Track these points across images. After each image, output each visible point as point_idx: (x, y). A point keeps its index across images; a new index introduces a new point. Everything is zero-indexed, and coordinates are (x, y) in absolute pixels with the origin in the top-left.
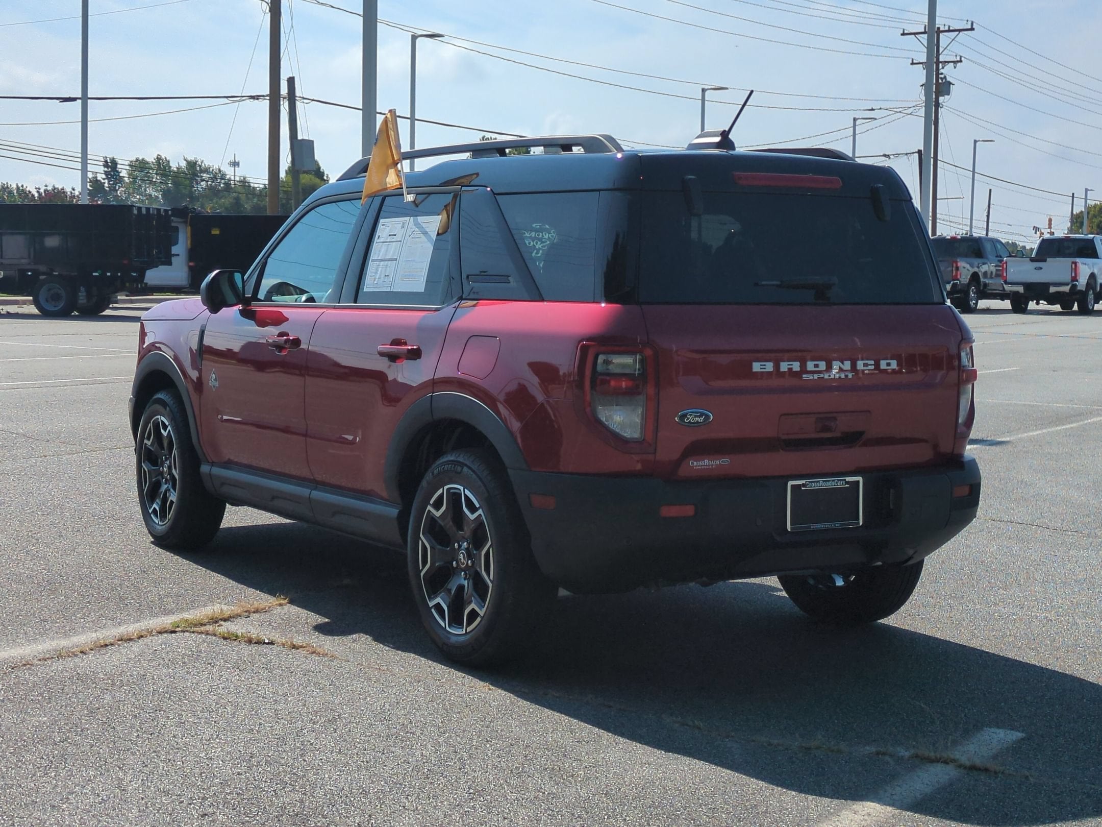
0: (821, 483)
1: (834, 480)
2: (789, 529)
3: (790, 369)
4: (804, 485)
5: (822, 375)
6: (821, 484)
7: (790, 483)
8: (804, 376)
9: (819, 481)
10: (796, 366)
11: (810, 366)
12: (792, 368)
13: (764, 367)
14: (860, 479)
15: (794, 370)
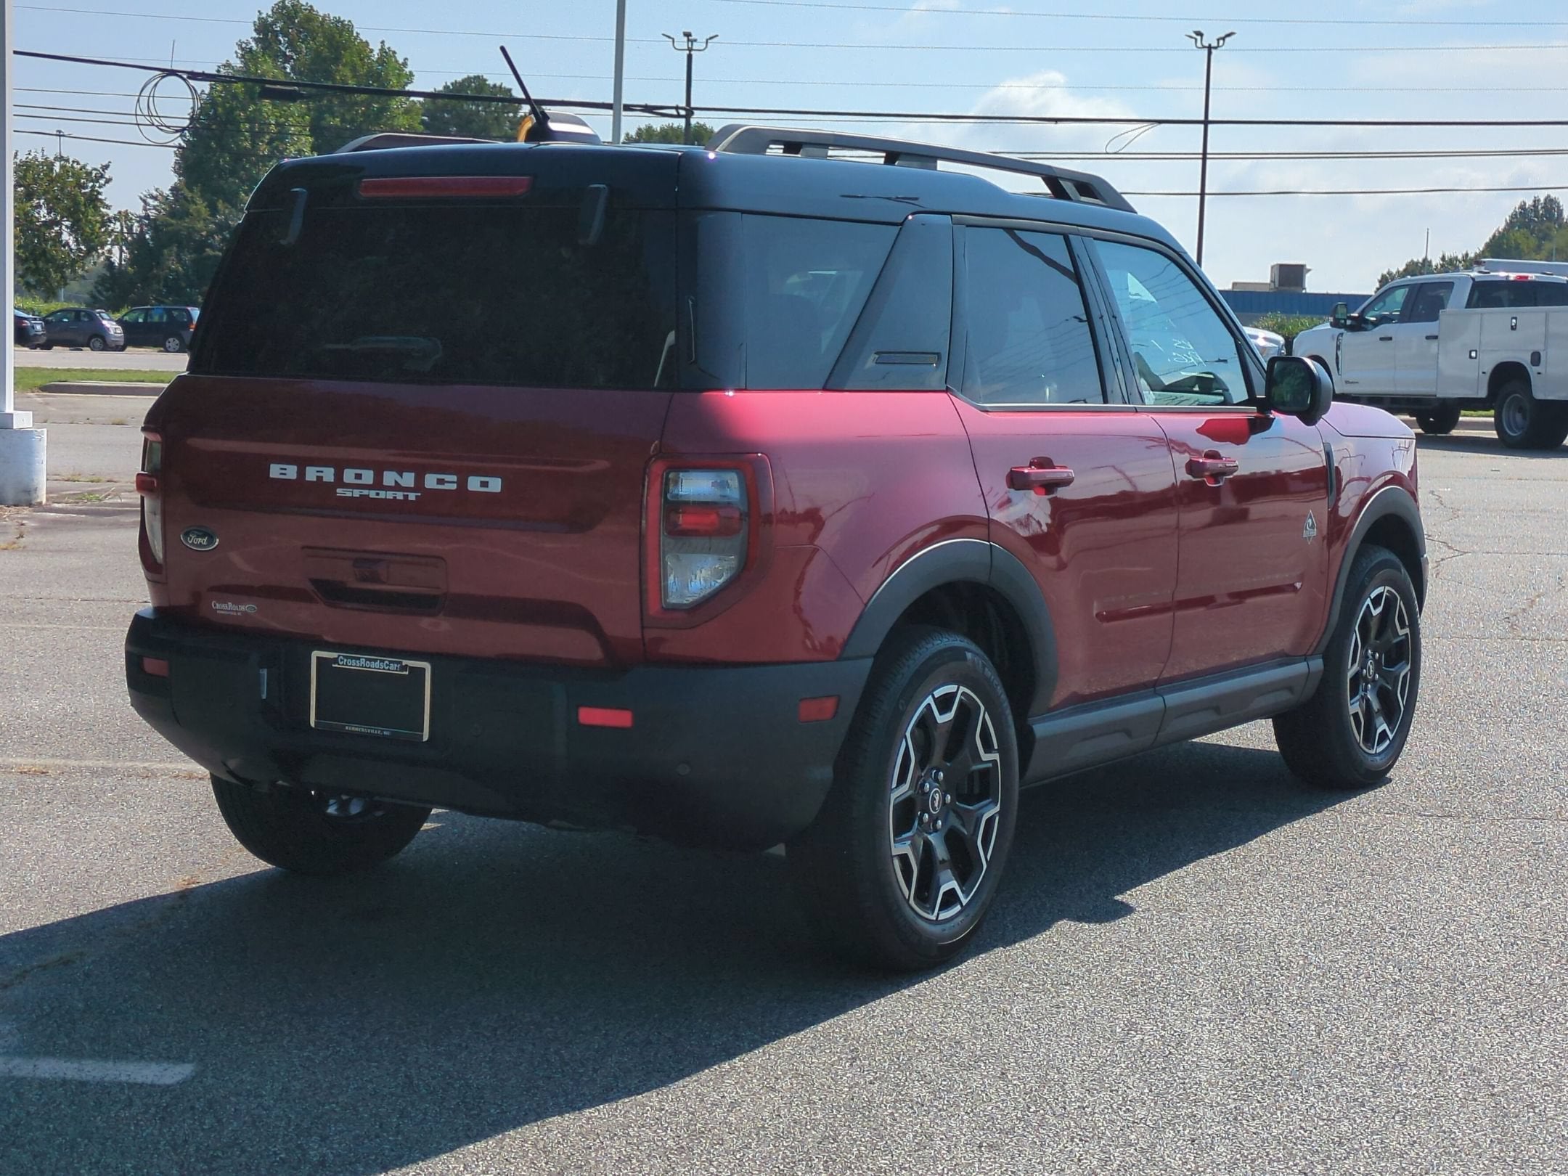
0: (363, 661)
1: (383, 661)
2: (313, 724)
3: (319, 478)
4: (336, 661)
5: (365, 492)
6: (361, 663)
7: (316, 654)
8: (339, 490)
9: (359, 659)
10: (328, 474)
11: (349, 476)
12: (322, 477)
13: (283, 472)
14: (427, 666)
15: (324, 480)
